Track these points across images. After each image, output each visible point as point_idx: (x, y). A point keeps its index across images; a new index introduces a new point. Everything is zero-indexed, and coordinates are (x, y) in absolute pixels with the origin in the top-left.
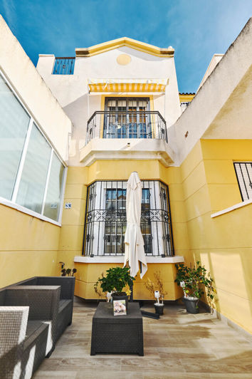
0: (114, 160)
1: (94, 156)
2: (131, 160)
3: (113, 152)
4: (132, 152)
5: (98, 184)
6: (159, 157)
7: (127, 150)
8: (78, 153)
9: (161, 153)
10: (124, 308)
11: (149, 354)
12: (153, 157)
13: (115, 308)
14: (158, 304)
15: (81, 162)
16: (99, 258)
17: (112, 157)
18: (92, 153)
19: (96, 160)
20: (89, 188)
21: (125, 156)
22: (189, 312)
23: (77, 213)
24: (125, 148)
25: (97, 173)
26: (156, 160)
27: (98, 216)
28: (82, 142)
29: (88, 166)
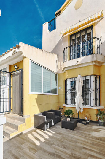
0: (73, 69)
1: (65, 69)
2: (80, 67)
3: (73, 66)
4: (80, 64)
5: (68, 80)
6: (94, 63)
7: (77, 64)
8: (61, 67)
9: (95, 62)
10: (70, 120)
11: (75, 130)
12: (91, 64)
13: (67, 119)
14: (87, 121)
15: (62, 71)
16: (69, 105)
17: (72, 68)
18: (65, 68)
19: (66, 70)
20: (66, 81)
21: (77, 67)
22: (100, 125)
23: (63, 90)
24: (77, 63)
25: (67, 75)
26: (92, 65)
27: (68, 92)
28: (62, 62)
29: (65, 72)
